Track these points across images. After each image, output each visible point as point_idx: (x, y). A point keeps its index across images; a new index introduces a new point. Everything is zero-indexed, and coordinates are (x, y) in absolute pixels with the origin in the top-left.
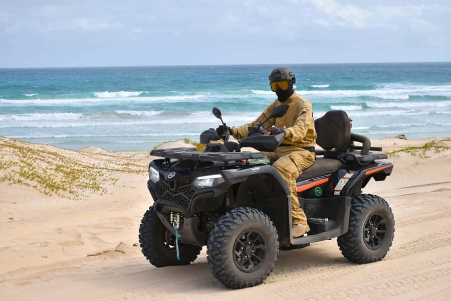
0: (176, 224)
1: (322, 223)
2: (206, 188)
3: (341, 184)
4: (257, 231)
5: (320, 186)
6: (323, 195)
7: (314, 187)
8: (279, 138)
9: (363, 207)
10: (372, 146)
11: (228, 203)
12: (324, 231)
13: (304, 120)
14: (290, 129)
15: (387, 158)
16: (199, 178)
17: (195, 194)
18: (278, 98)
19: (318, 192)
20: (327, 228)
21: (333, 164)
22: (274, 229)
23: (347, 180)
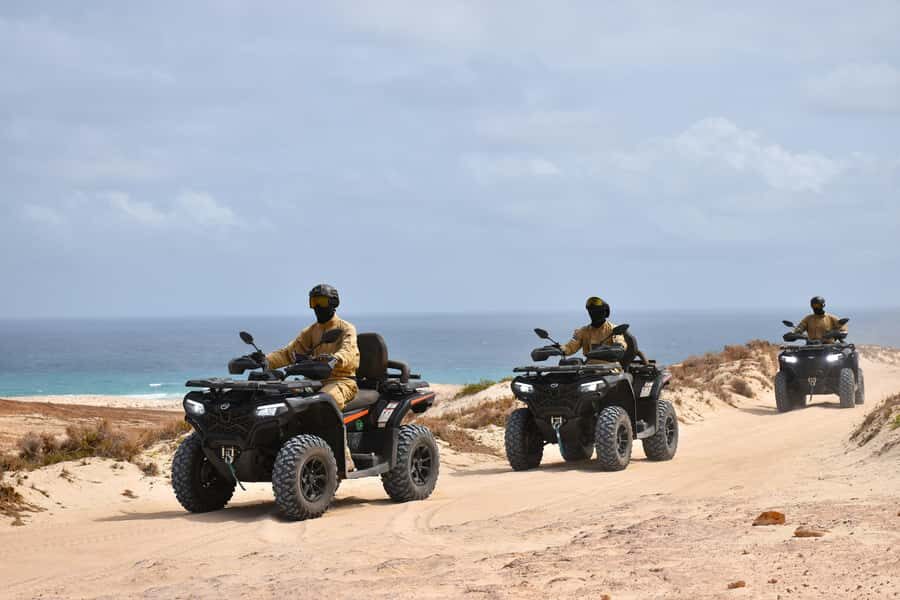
0: (229, 459)
1: (369, 458)
2: (267, 417)
3: (385, 416)
4: (320, 459)
5: (361, 418)
6: (365, 429)
7: (355, 420)
8: (331, 364)
9: (405, 444)
10: (412, 373)
11: (282, 435)
12: (372, 466)
13: (349, 343)
14: (337, 354)
15: (428, 386)
16: (259, 408)
17: (254, 425)
18: (318, 319)
19: (360, 425)
20: (375, 463)
21: (372, 395)
22: (334, 461)
23: (392, 411)
